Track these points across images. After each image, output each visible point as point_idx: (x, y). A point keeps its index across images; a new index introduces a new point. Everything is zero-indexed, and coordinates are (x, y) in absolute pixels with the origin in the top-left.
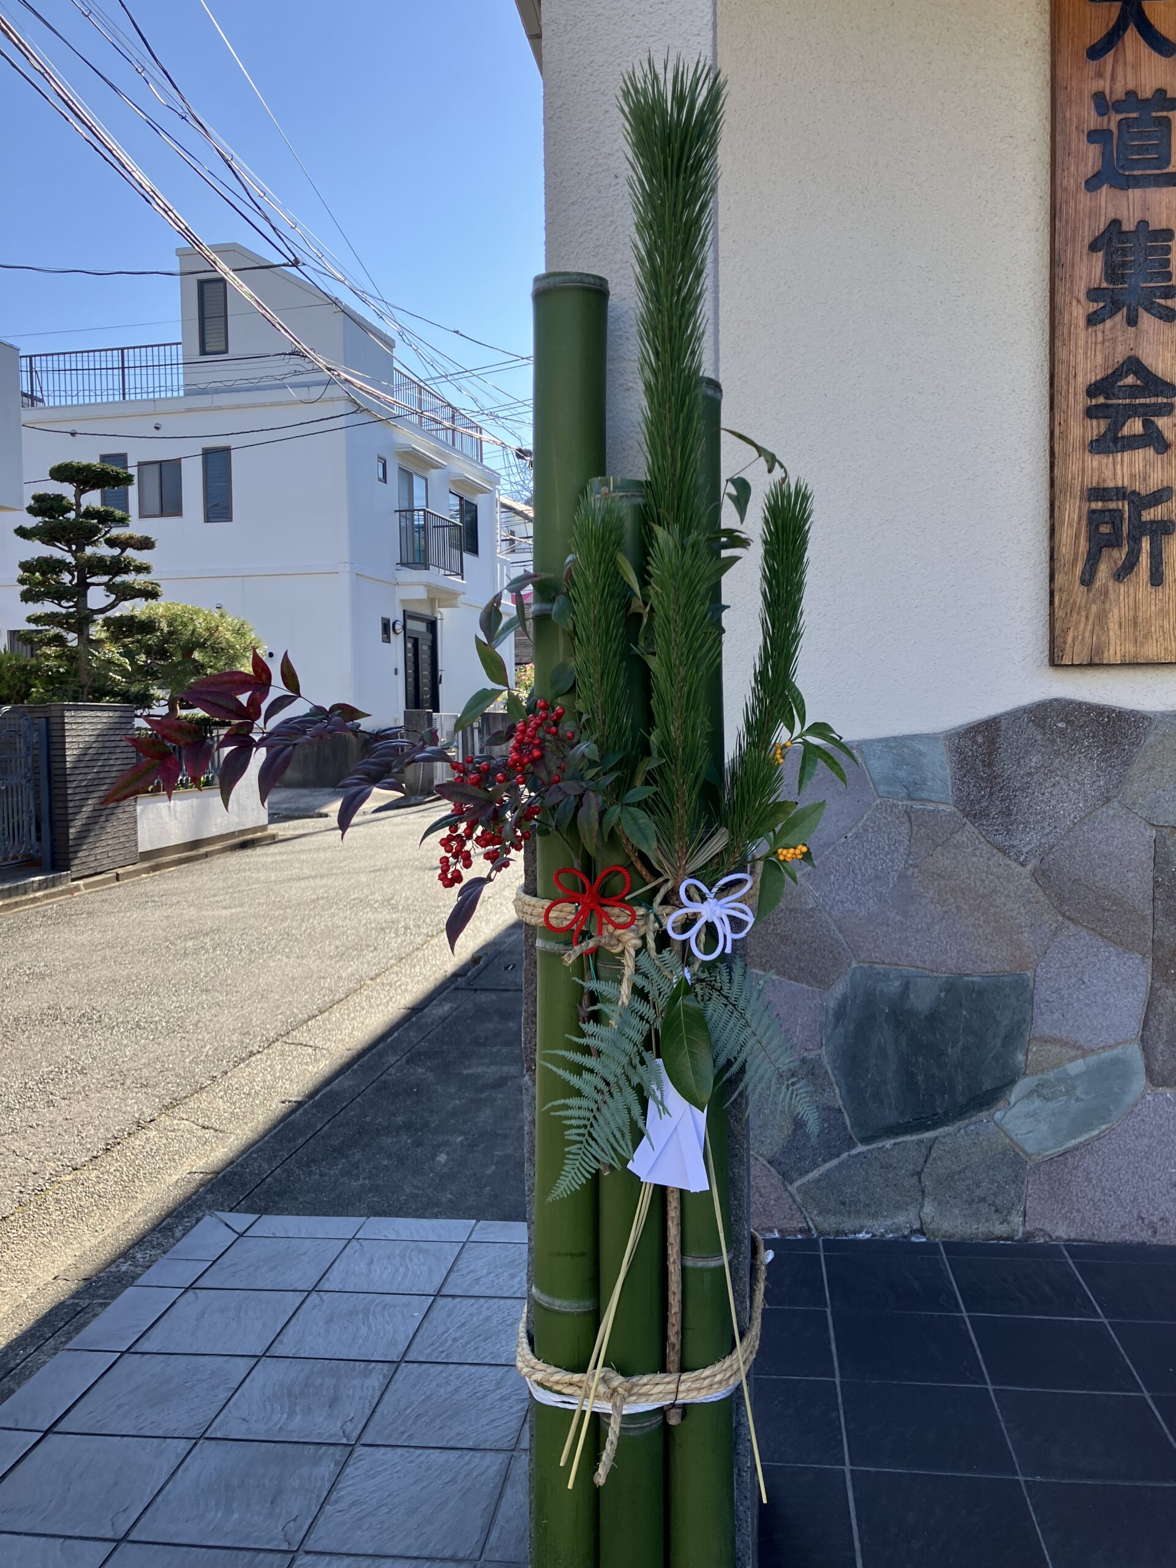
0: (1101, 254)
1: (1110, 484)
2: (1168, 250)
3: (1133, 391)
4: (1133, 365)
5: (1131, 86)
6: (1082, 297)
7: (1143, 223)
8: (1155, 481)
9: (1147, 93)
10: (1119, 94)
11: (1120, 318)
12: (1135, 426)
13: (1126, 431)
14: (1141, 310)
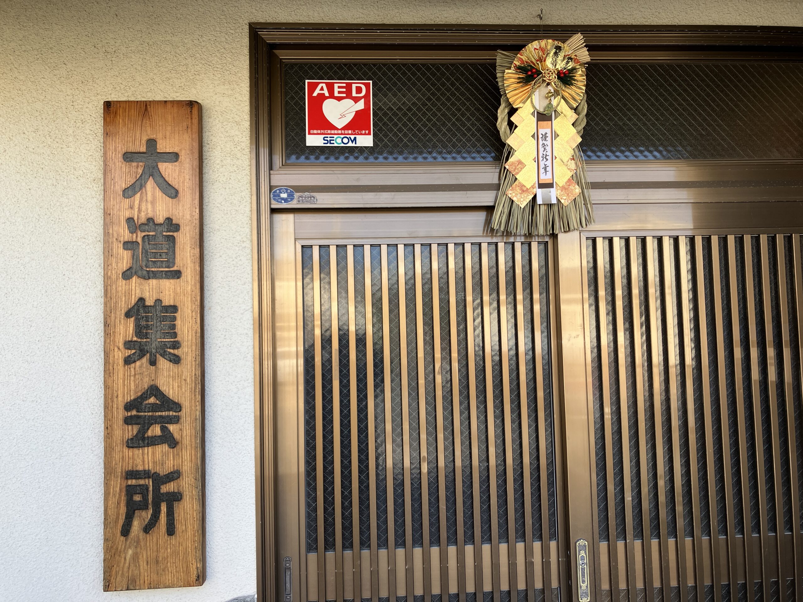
0: (132, 319)
1: (140, 468)
2: (175, 319)
3: (154, 408)
4: (154, 390)
5: (150, 215)
6: (121, 346)
7: (158, 301)
8: (169, 466)
9: (160, 219)
10: (143, 220)
11: (145, 360)
12: (156, 430)
13: (150, 433)
14: (158, 355)
